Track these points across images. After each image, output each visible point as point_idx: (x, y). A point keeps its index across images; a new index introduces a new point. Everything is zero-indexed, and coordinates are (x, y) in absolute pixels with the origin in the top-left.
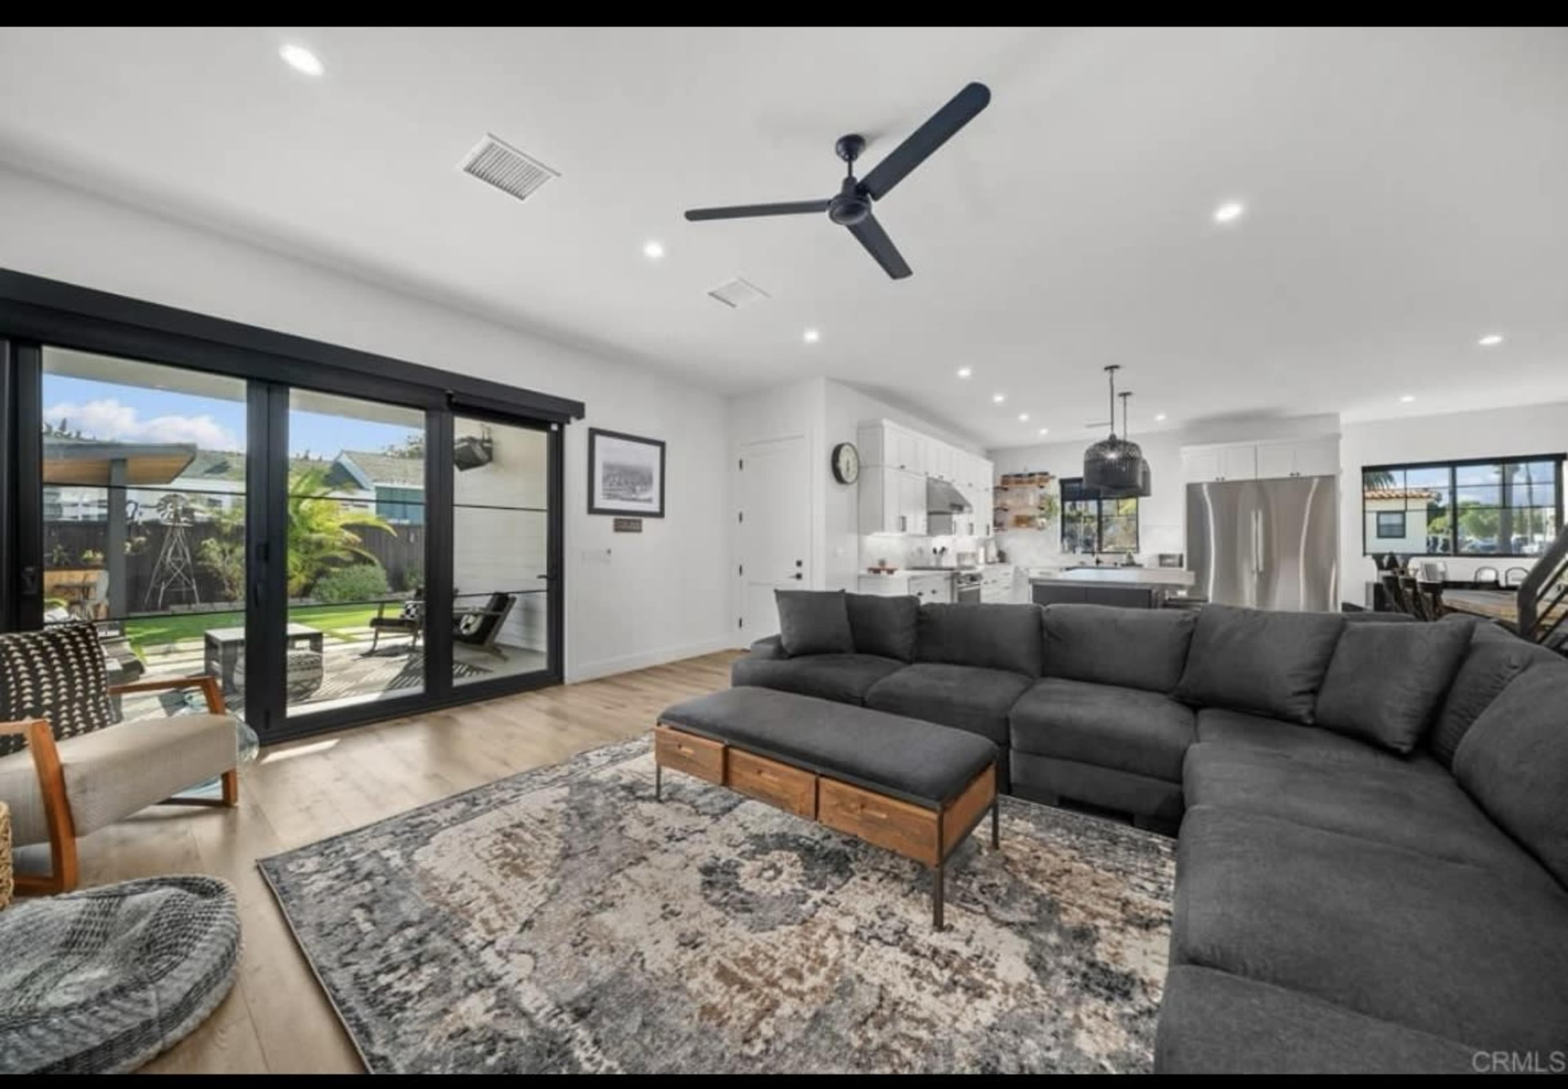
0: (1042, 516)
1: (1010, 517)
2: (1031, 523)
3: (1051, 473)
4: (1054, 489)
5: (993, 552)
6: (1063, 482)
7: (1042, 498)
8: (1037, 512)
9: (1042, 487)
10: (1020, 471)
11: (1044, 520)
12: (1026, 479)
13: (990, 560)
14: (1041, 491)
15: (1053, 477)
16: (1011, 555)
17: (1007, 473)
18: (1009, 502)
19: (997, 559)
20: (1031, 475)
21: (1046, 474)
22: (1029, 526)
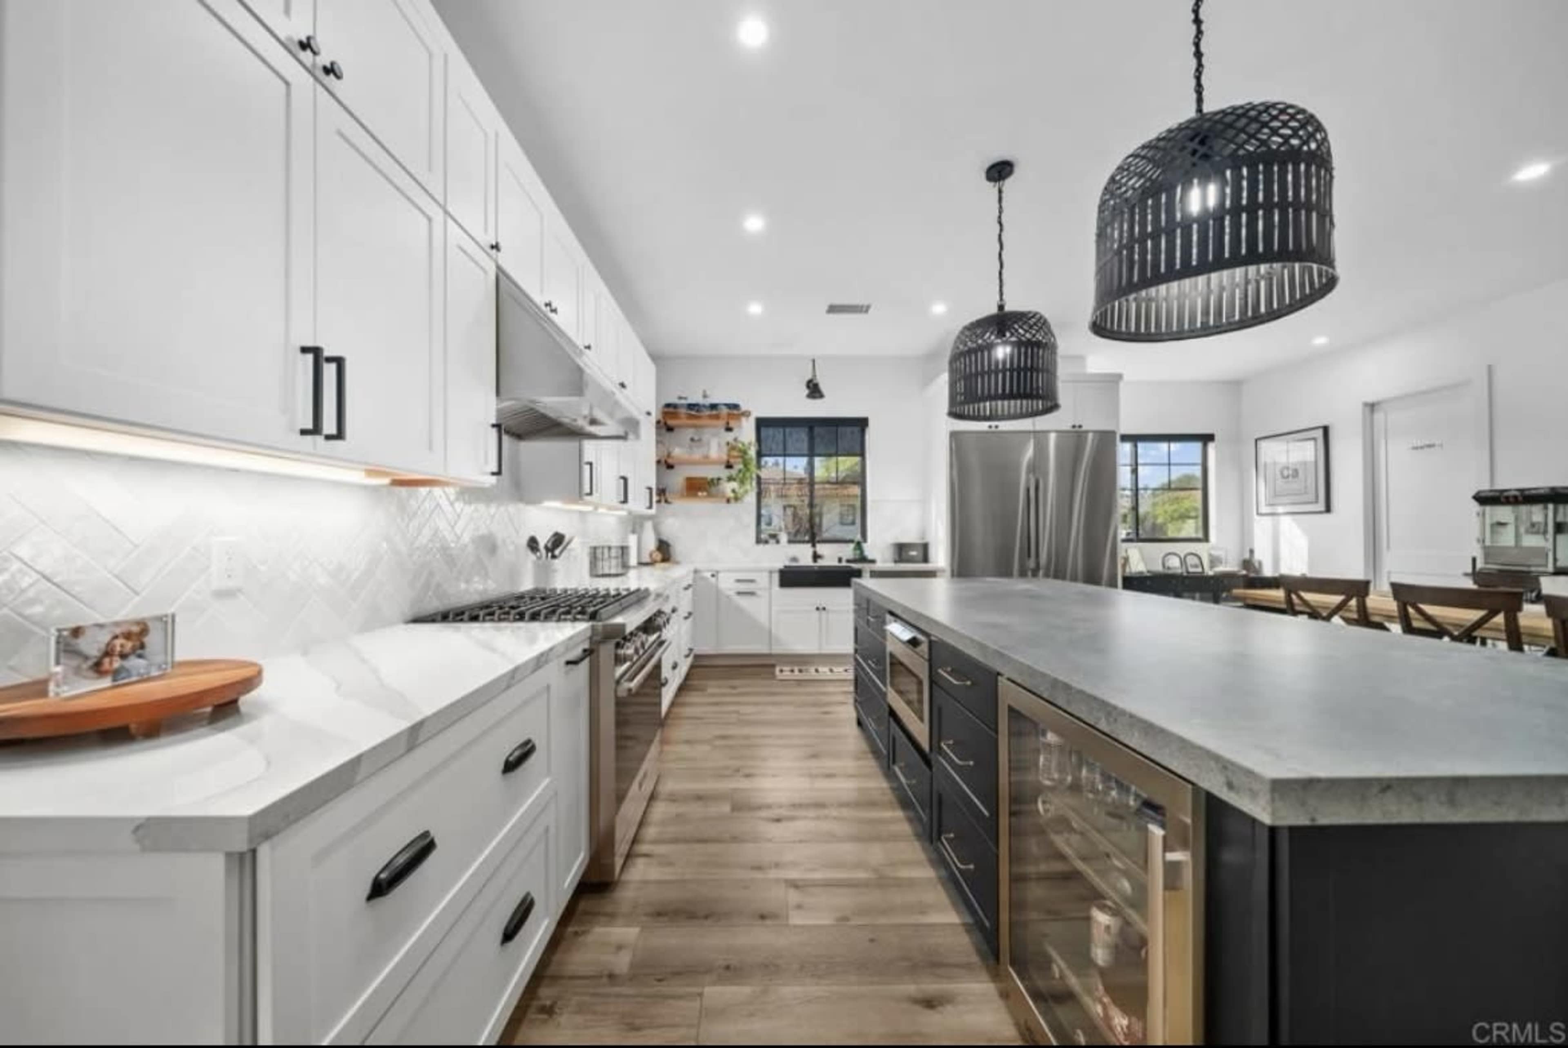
0: (730, 479)
1: (677, 479)
2: (713, 490)
3: (744, 408)
4: (746, 432)
5: (651, 544)
6: (762, 424)
7: (731, 447)
8: (724, 473)
9: (729, 429)
10: (696, 398)
11: (734, 485)
12: (707, 412)
13: (646, 559)
14: (730, 437)
15: (747, 414)
16: (678, 549)
17: (674, 400)
18: (678, 452)
19: (658, 556)
20: (714, 407)
21: (736, 407)
22: (710, 495)
